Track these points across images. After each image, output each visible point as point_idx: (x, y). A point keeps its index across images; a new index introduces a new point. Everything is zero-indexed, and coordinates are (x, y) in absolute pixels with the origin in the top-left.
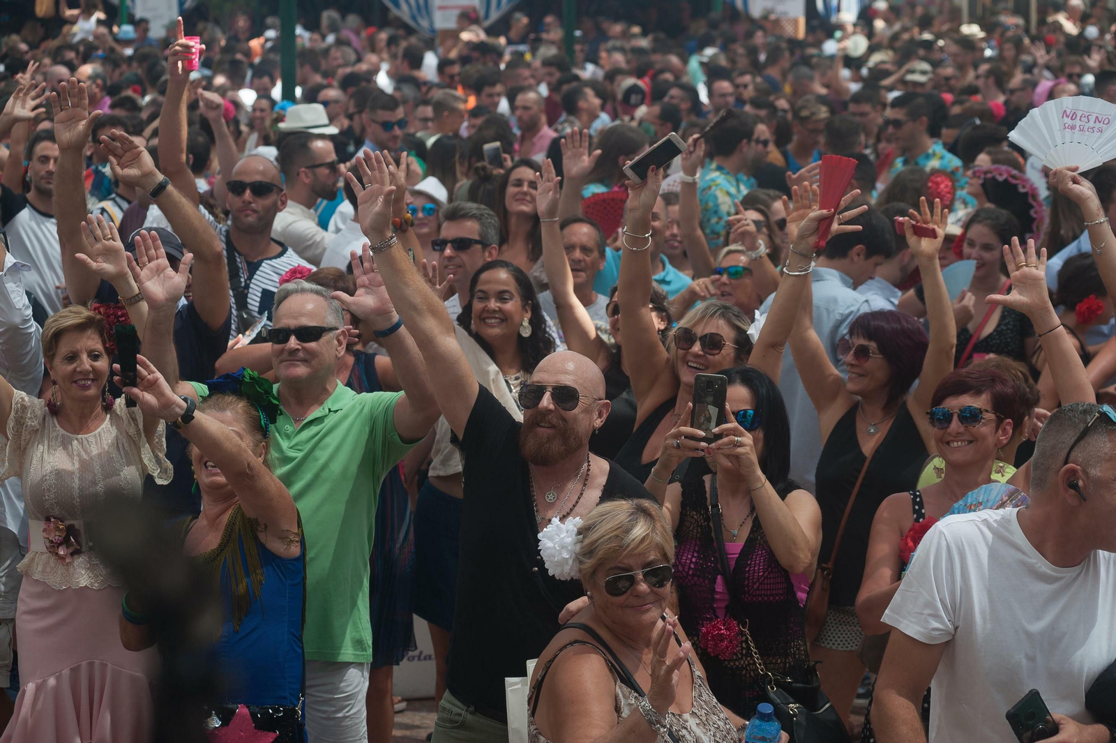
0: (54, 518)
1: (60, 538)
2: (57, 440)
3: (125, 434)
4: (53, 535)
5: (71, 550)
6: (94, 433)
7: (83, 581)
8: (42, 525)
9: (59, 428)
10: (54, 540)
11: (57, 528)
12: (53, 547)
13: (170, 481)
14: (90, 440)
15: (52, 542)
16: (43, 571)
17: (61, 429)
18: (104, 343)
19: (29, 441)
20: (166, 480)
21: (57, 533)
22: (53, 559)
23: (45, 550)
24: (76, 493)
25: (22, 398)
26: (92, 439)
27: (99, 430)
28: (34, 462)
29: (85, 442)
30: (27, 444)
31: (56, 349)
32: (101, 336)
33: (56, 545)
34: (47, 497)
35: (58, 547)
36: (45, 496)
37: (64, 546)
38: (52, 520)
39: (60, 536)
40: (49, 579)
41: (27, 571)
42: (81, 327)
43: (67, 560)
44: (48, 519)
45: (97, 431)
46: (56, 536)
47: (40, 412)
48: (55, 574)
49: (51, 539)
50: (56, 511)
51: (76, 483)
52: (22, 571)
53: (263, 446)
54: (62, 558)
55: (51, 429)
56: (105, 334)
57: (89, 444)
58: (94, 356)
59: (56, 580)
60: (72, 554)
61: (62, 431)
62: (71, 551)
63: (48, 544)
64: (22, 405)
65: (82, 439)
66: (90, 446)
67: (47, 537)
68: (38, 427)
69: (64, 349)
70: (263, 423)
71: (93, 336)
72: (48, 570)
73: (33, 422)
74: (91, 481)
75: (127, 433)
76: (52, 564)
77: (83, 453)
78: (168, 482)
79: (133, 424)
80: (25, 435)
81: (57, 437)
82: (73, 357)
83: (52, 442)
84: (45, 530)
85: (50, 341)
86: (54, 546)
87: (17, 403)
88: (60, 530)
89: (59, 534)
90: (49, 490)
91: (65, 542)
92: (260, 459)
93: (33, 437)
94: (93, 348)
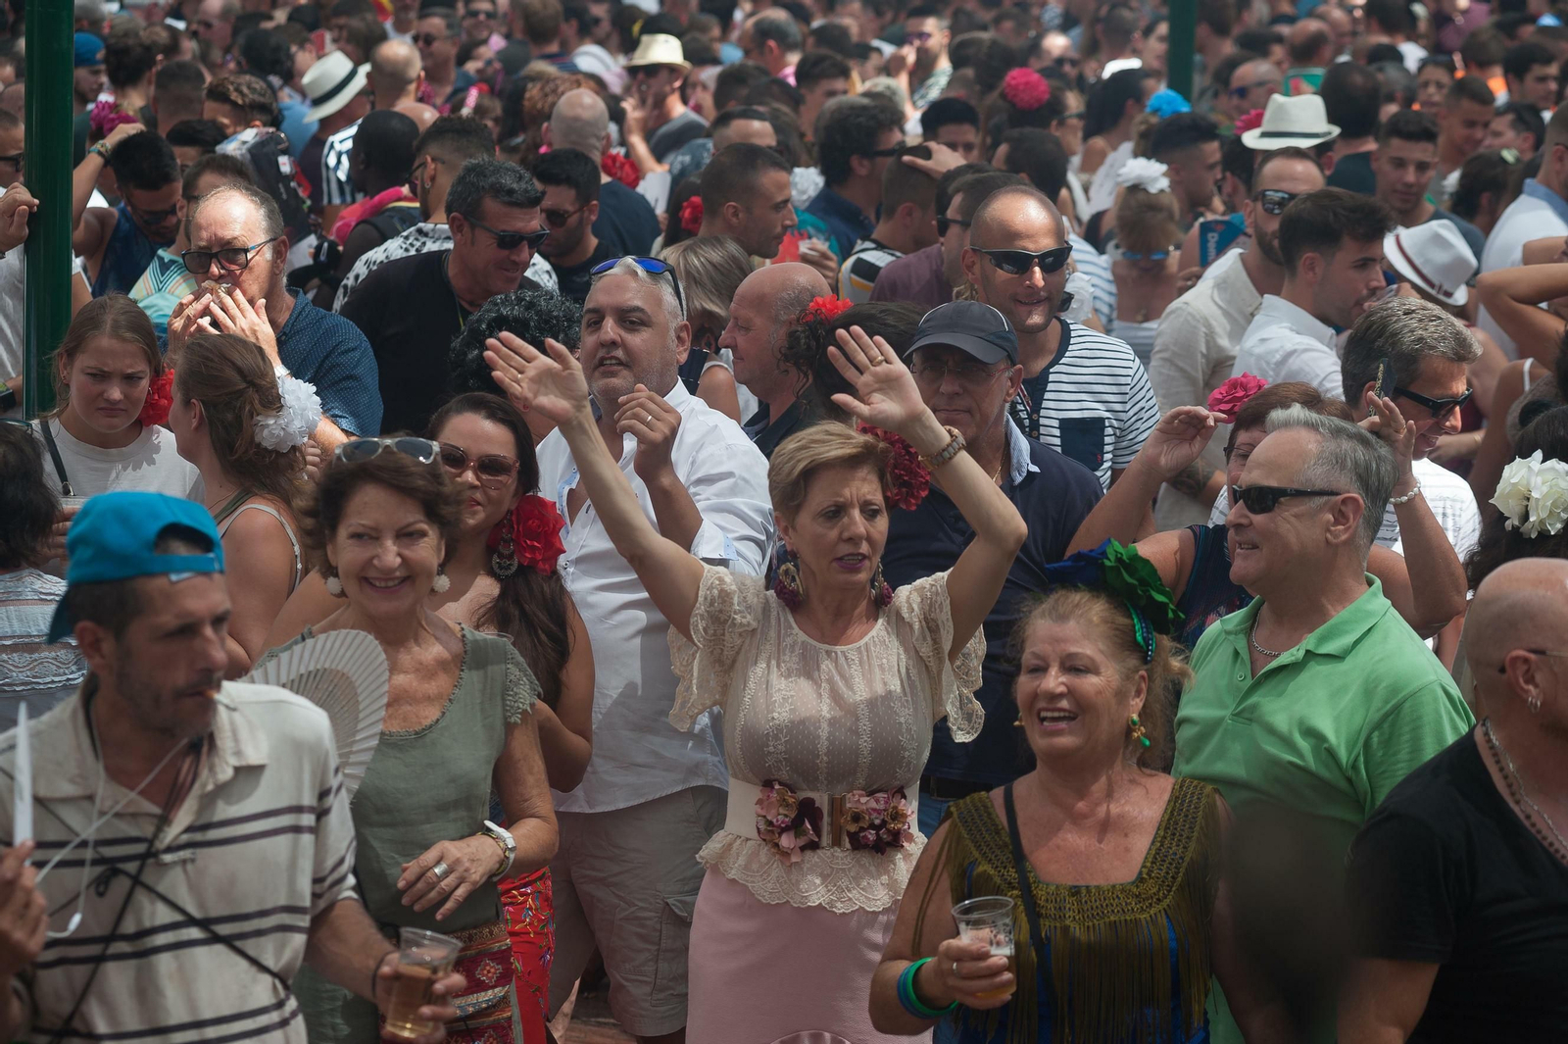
0: (780, 784)
1: (787, 820)
2: (792, 652)
3: (912, 653)
4: (774, 811)
5: (802, 842)
6: (857, 645)
7: (815, 897)
8: (755, 793)
9: (796, 629)
10: (774, 821)
11: (783, 803)
12: (770, 833)
13: (976, 735)
14: (850, 656)
15: (770, 823)
16: (747, 867)
17: (801, 633)
18: (884, 489)
19: (740, 649)
20: (968, 733)
21: (781, 811)
22: (765, 852)
23: (754, 834)
24: (823, 745)
25: (721, 579)
26: (853, 656)
27: (866, 639)
28: (751, 685)
29: (842, 660)
30: (738, 653)
31: (805, 496)
32: (882, 478)
33: (777, 830)
34: (771, 749)
35: (780, 834)
36: (768, 746)
37: (792, 834)
38: (777, 787)
39: (786, 816)
40: (754, 882)
41: (716, 865)
42: (852, 462)
43: (794, 859)
44: (768, 784)
45: (862, 642)
46: (780, 816)
47: (755, 600)
48: (765, 876)
49: (769, 818)
50: (784, 775)
51: (824, 732)
52: (707, 862)
53: (1142, 677)
54: (785, 854)
55: (783, 632)
56: (888, 475)
57: (847, 663)
58: (870, 513)
59: (767, 886)
60: (803, 849)
61: (802, 637)
62: (803, 844)
63: (762, 827)
64: (722, 591)
65: (836, 653)
66: (849, 666)
67: (763, 813)
68: (754, 624)
69: (819, 497)
70: (1139, 638)
71: (869, 477)
72: (755, 866)
73: (744, 617)
74: (850, 729)
75: (917, 652)
76: (763, 858)
77: (837, 678)
78: (972, 738)
79: (929, 639)
80: (732, 639)
81: (793, 647)
82: (837, 511)
83: (785, 654)
84: (759, 802)
85: (796, 483)
86: (772, 832)
87: (710, 588)
88: (788, 805)
89: (786, 812)
90: (776, 737)
91: (795, 826)
92: (1138, 700)
93: (748, 641)
94: (869, 497)
